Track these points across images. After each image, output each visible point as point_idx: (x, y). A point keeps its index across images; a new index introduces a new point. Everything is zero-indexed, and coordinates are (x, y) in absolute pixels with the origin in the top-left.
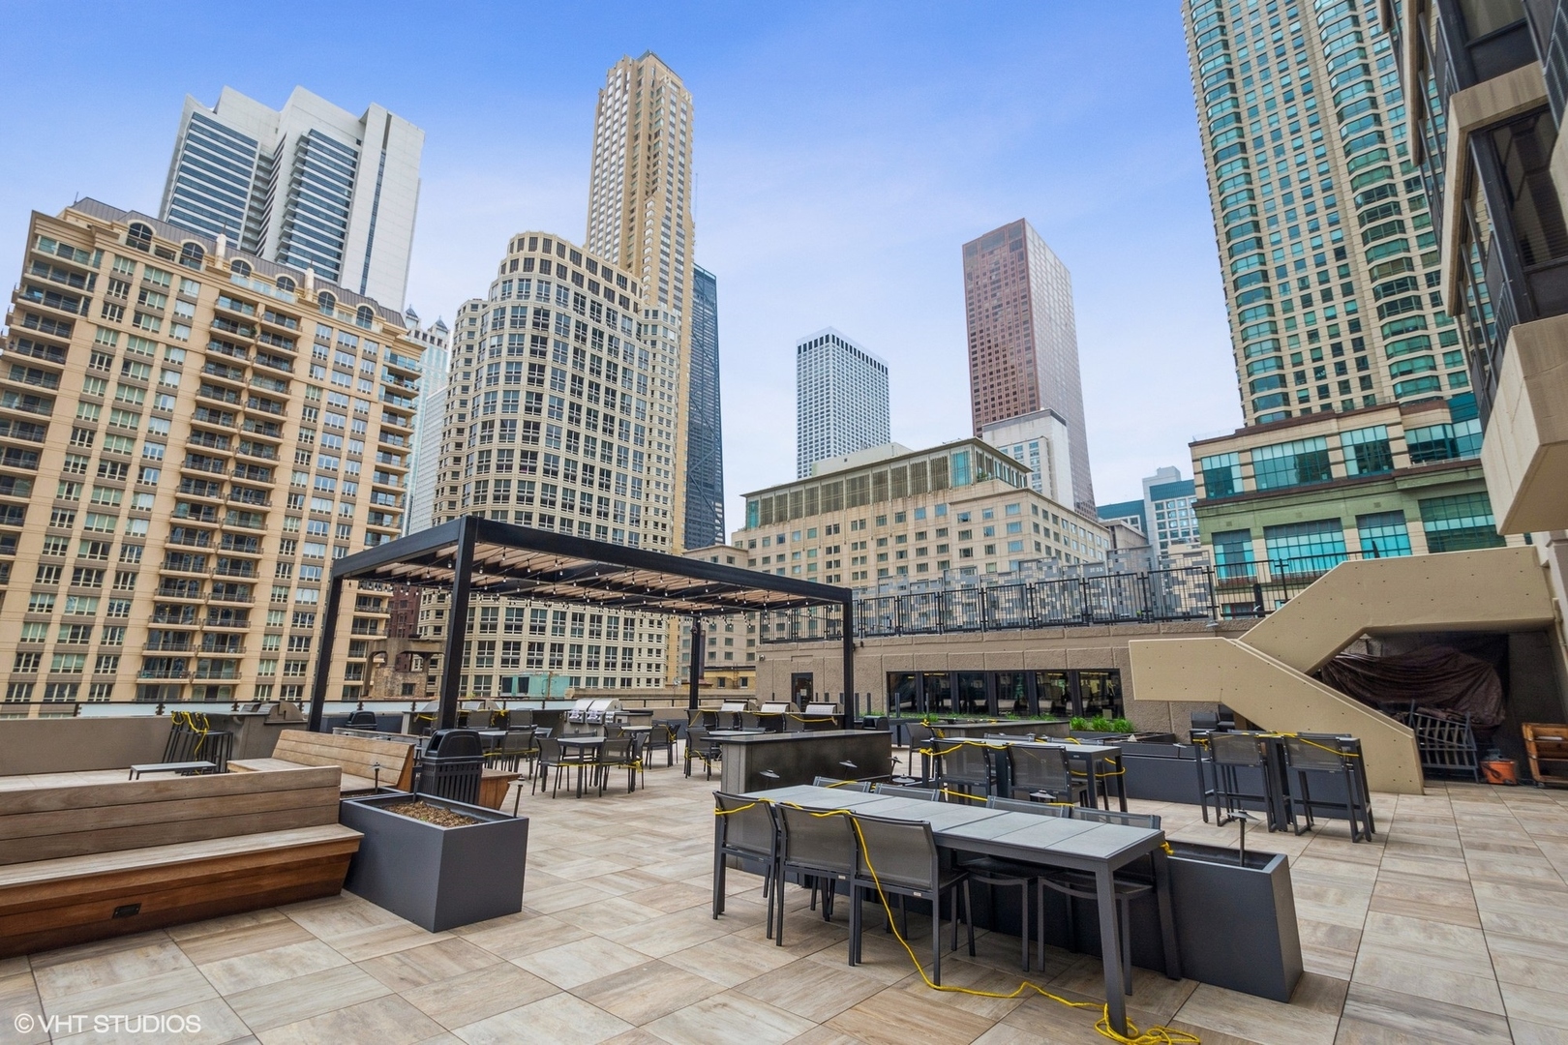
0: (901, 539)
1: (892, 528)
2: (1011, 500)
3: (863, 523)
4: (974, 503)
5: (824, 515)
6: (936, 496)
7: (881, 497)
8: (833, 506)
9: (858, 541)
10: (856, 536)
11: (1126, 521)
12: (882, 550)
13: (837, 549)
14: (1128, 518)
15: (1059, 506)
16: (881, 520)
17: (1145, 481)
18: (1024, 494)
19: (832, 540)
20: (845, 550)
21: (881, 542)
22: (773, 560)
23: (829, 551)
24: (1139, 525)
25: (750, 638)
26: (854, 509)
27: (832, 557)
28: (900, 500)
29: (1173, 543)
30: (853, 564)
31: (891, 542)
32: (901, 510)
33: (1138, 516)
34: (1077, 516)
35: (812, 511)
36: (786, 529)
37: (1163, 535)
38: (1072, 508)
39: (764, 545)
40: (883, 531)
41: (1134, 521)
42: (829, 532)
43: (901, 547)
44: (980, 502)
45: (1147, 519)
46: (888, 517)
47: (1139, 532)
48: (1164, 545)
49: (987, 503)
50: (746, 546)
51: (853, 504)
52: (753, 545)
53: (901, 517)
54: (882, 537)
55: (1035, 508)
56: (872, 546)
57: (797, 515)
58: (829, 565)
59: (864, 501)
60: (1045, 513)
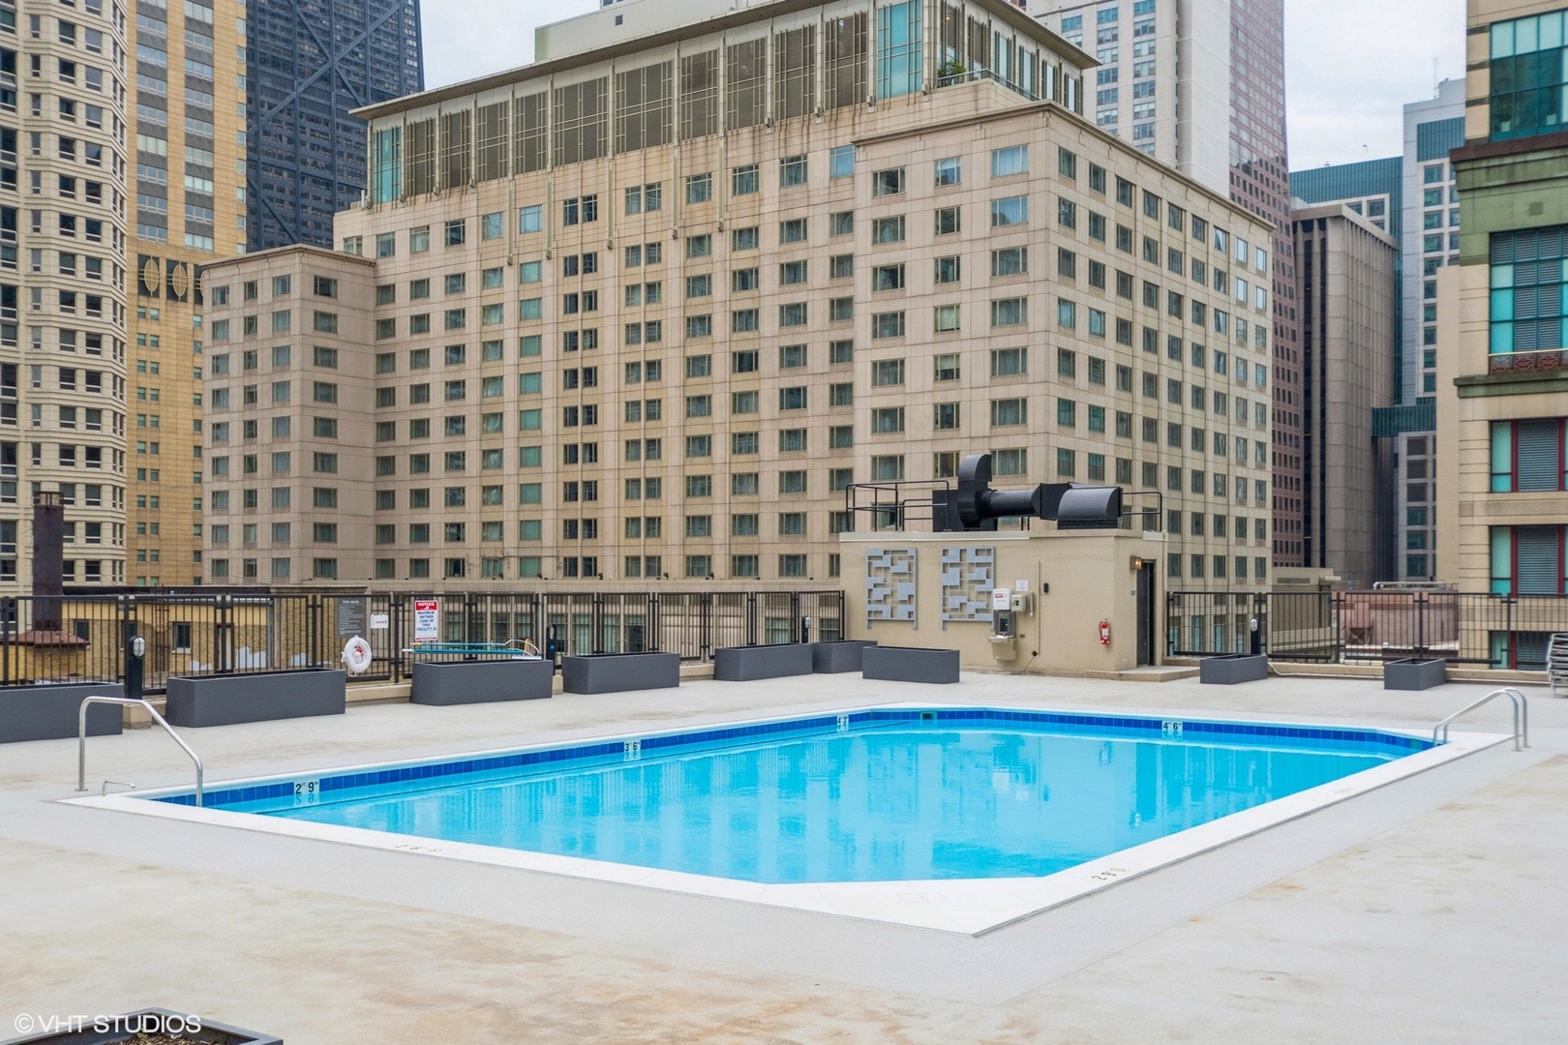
0: (746, 237)
1: (726, 208)
2: (1007, 133)
3: (653, 191)
4: (915, 144)
5: (559, 171)
6: (834, 121)
7: (699, 125)
8: (582, 147)
9: (640, 241)
10: (634, 229)
11: (1358, 208)
12: (699, 267)
13: (590, 262)
14: (1364, 200)
15: (1189, 184)
16: (699, 187)
17: (1409, 110)
18: (1040, 119)
19: (577, 239)
20: (610, 263)
21: (698, 244)
22: (437, 288)
23: (571, 267)
24: (1386, 217)
25: (383, 487)
26: (634, 156)
27: (578, 284)
28: (746, 132)
29: (1453, 260)
30: (629, 302)
31: (721, 245)
32: (746, 161)
33: (1386, 197)
34: (1232, 209)
35: (531, 162)
36: (468, 206)
37: (1433, 243)
38: (1223, 190)
39: (413, 252)
40: (701, 218)
41: (1375, 208)
42: (571, 218)
43: (744, 259)
44: (930, 140)
45: (1405, 203)
46: (716, 180)
47: (1384, 234)
48: (1431, 266)
49: (947, 144)
50: (369, 251)
51: (632, 140)
52: (387, 247)
53: (746, 180)
54: (698, 231)
55: (1068, 159)
56: (674, 253)
57: (493, 169)
58: (571, 303)
59: (657, 136)
60: (1097, 174)
